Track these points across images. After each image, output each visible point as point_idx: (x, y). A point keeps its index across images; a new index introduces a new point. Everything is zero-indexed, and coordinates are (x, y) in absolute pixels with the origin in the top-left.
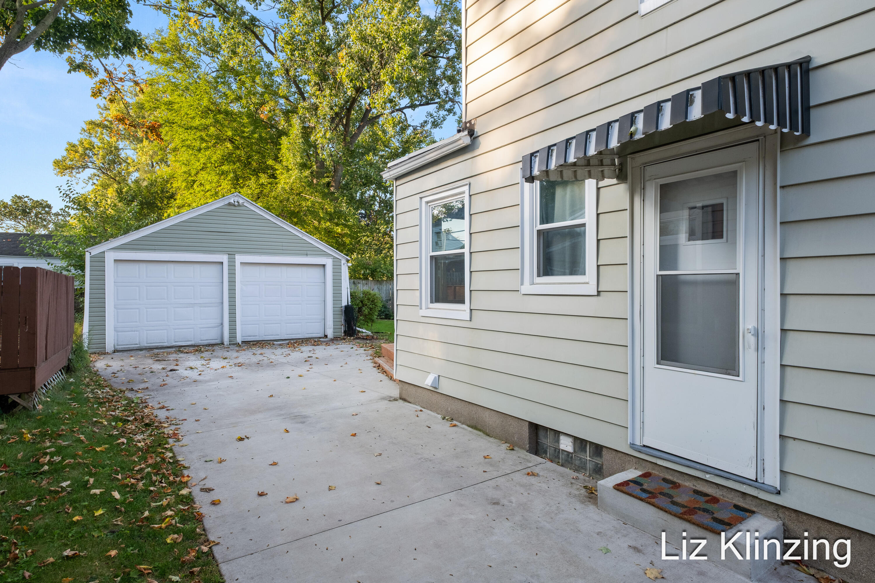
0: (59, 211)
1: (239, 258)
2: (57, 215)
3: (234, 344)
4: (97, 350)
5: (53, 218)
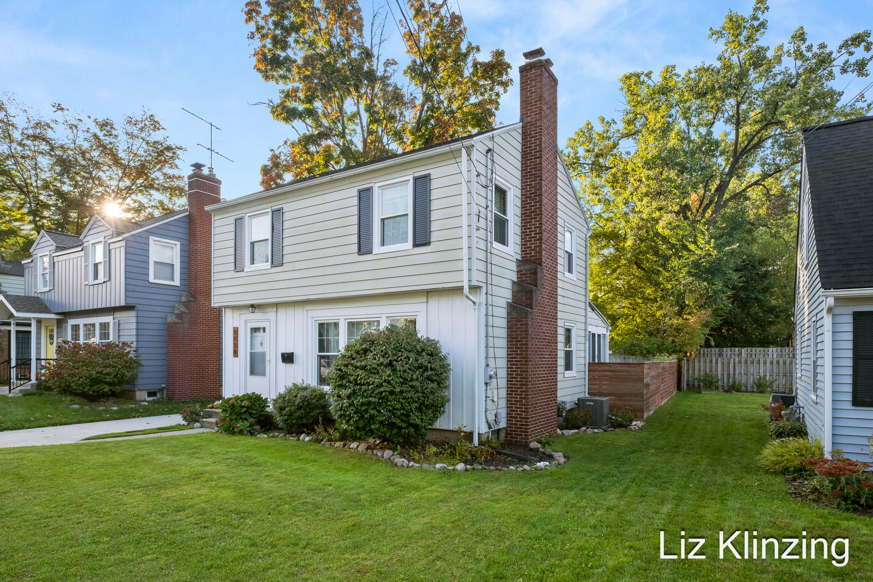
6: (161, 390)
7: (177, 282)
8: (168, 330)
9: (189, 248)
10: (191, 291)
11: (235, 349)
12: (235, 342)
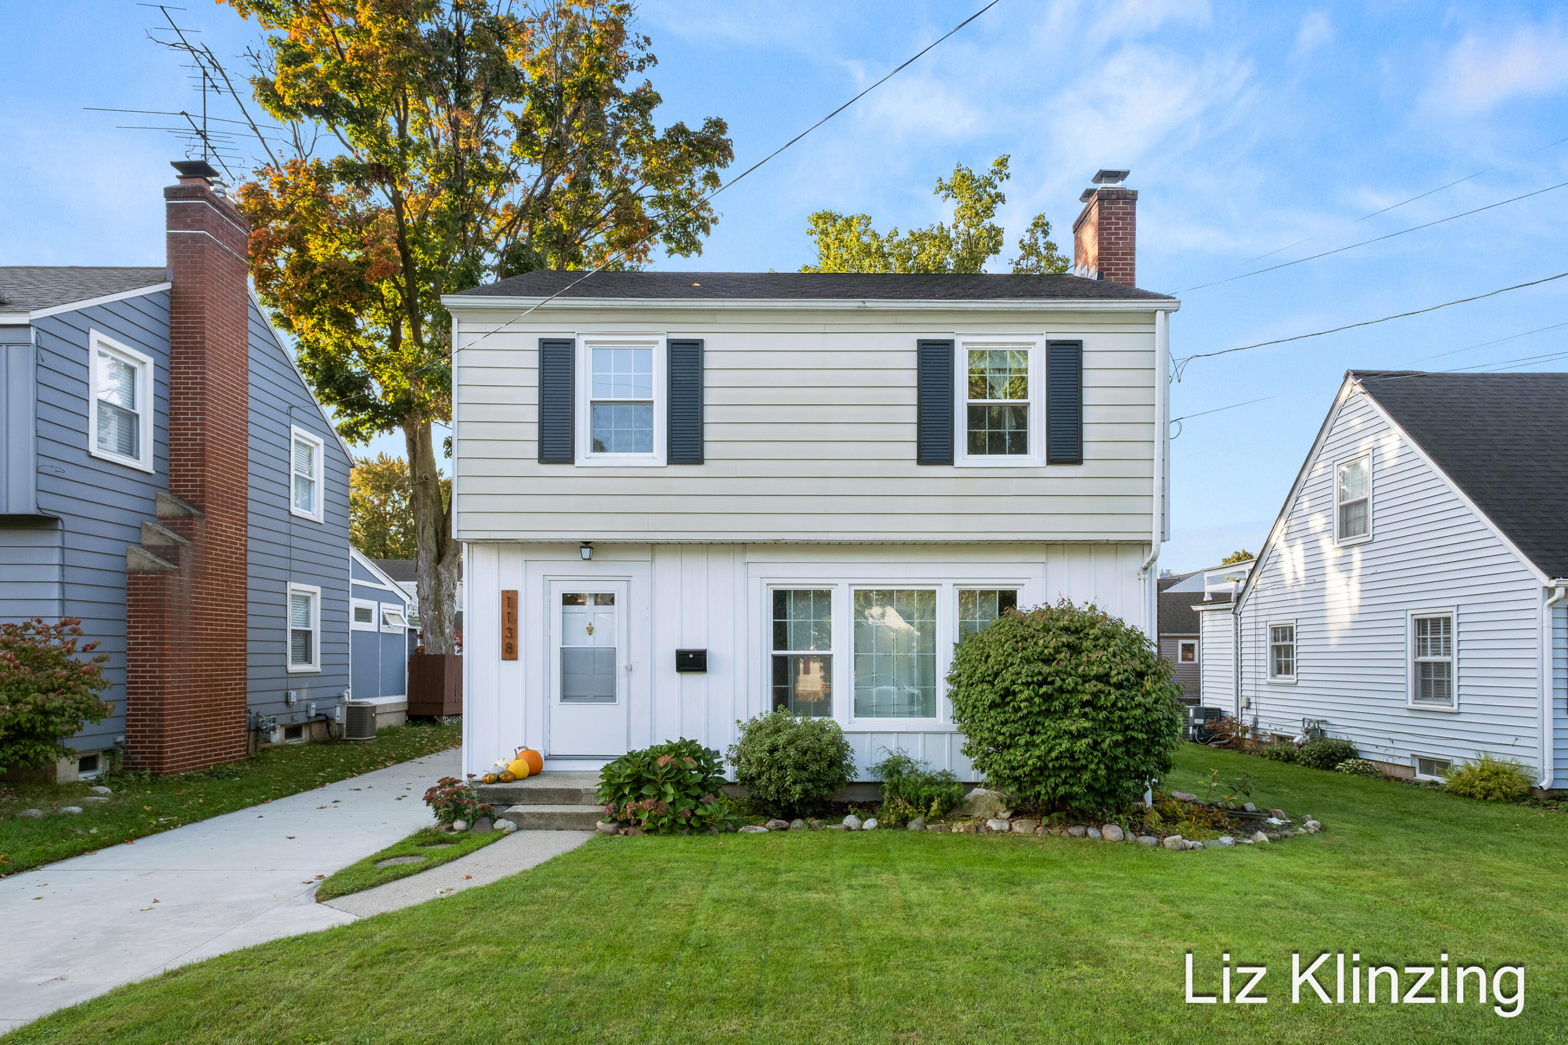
6: (110, 752)
7: (146, 462)
8: (129, 589)
9: (173, 378)
10: (180, 491)
11: (508, 641)
12: (508, 625)
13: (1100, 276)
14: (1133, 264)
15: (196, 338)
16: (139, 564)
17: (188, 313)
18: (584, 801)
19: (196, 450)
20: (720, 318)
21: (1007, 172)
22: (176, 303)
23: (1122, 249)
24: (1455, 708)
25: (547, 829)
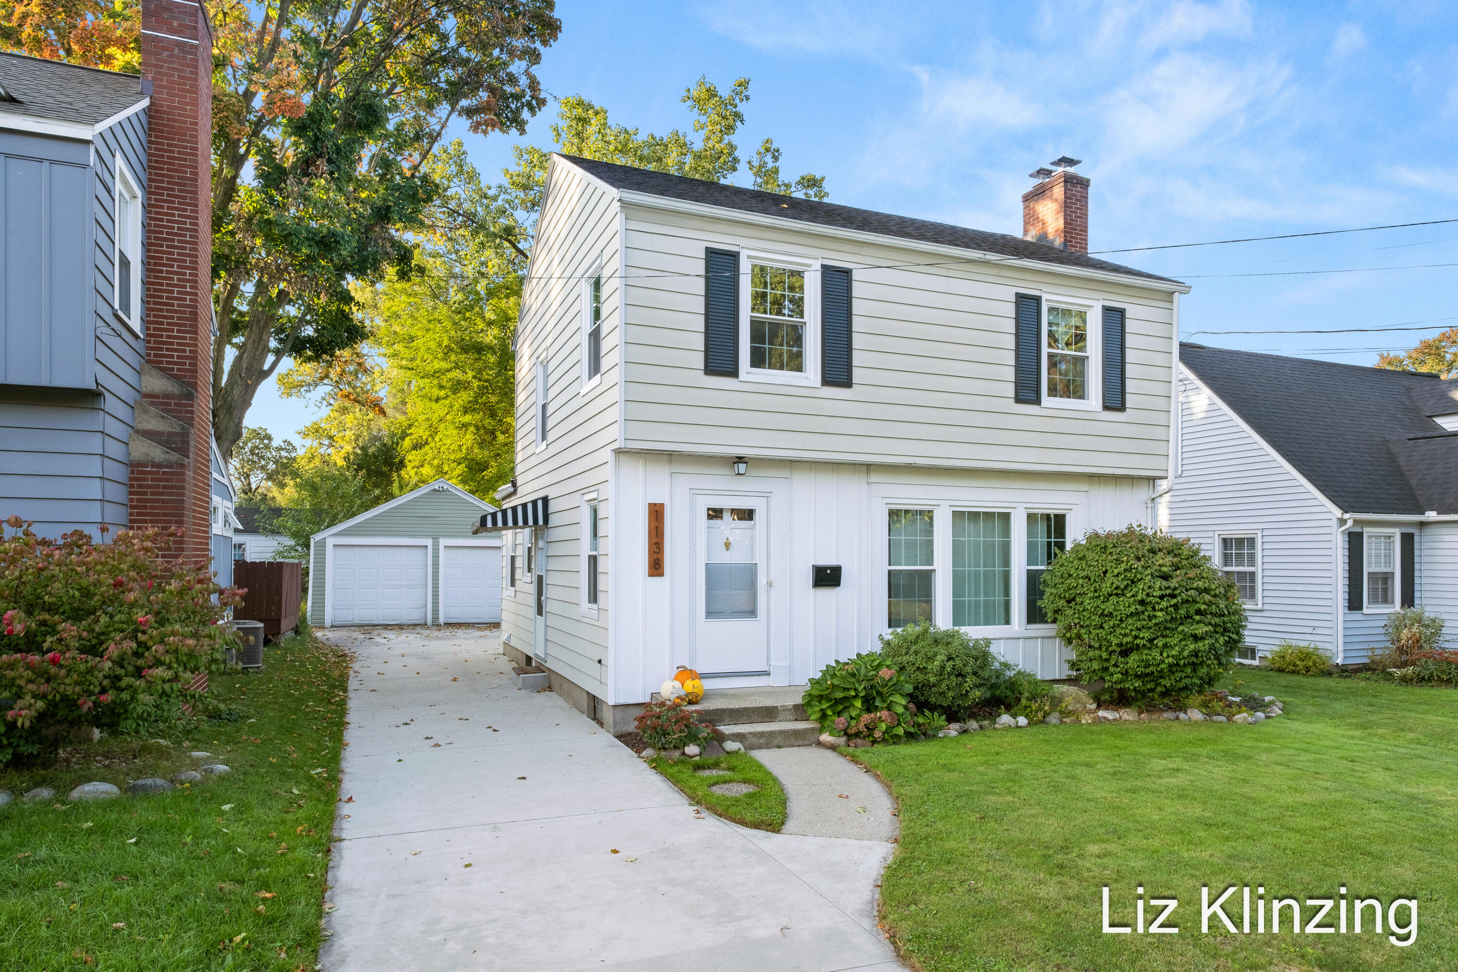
0: (282, 444)
1: (443, 542)
2: (279, 449)
3: (436, 625)
4: (318, 625)
5: (274, 454)
7: (136, 325)
8: (132, 486)
9: (151, 219)
10: (162, 362)
11: (655, 556)
12: (654, 541)
13: (1065, 245)
14: (1086, 240)
15: (186, 172)
16: (147, 455)
17: (174, 139)
18: (780, 717)
19: (185, 312)
20: (866, 251)
21: (747, 94)
22: (156, 124)
23: (1080, 226)
24: (1260, 606)
25: (768, 748)
